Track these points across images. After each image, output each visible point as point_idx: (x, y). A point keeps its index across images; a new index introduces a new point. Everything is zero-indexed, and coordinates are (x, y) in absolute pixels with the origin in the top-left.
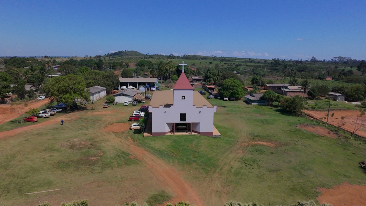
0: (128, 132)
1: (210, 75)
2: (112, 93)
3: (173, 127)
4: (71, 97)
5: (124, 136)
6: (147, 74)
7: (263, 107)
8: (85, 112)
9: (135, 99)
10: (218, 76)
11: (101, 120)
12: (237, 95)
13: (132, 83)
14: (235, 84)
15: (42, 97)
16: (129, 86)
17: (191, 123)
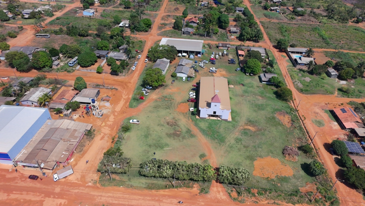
0: (189, 113)
5: (187, 117)
6: (194, 20)
7: (269, 86)
8: (163, 89)
9: (189, 76)
13: (185, 51)
16: (183, 53)
17: (218, 115)
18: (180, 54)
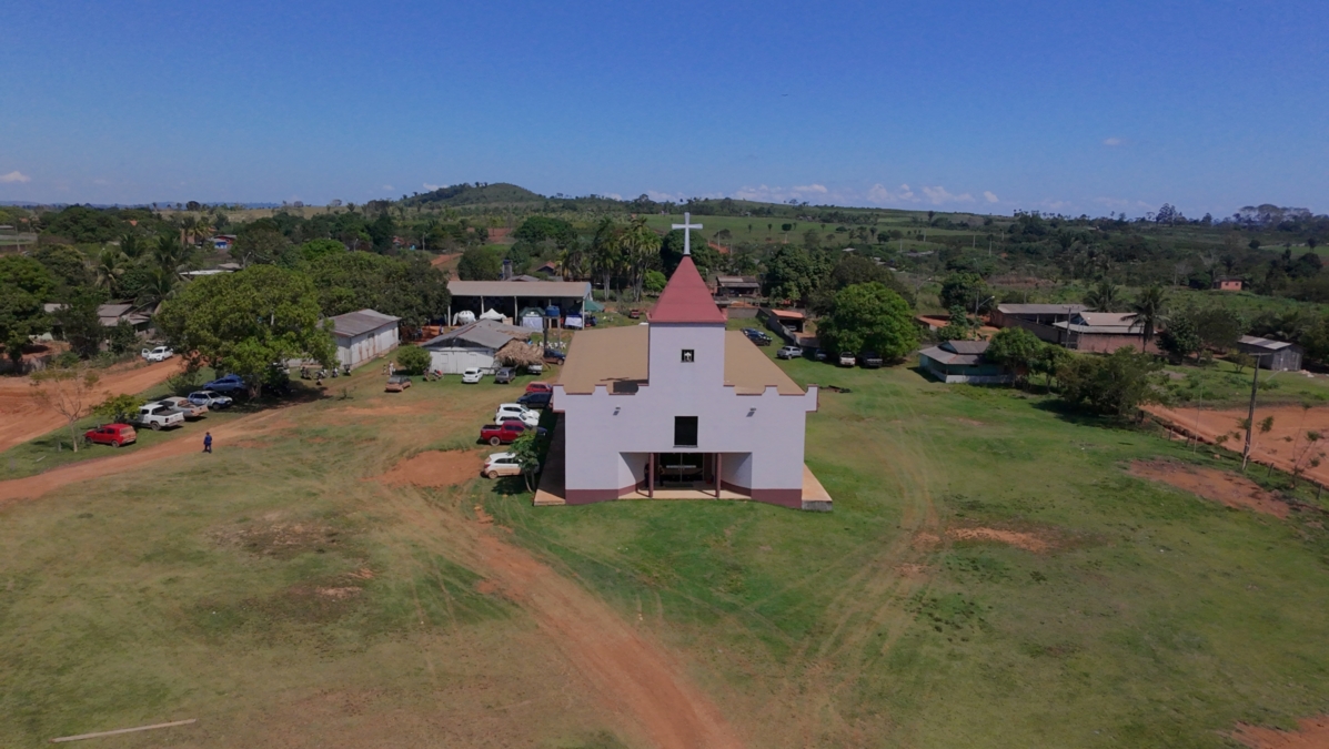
0: (476, 487)
1: (787, 270)
2: (420, 335)
3: (647, 467)
4: (264, 351)
5: (458, 503)
6: (551, 265)
7: (991, 391)
8: (317, 408)
9: (507, 358)
10: (815, 274)
11: (374, 439)
12: (890, 347)
13: (497, 298)
14: (881, 304)
15: (160, 351)
16: (486, 311)
17: (717, 454)
18: (468, 315)
